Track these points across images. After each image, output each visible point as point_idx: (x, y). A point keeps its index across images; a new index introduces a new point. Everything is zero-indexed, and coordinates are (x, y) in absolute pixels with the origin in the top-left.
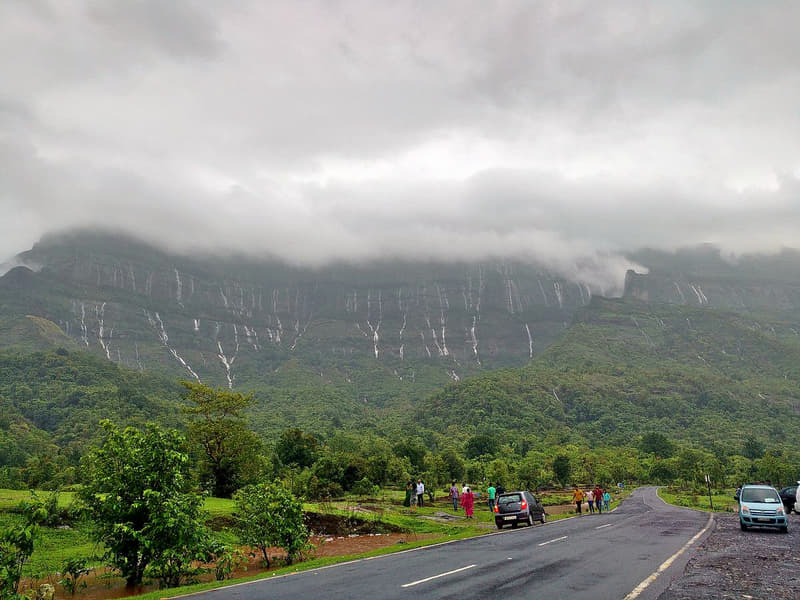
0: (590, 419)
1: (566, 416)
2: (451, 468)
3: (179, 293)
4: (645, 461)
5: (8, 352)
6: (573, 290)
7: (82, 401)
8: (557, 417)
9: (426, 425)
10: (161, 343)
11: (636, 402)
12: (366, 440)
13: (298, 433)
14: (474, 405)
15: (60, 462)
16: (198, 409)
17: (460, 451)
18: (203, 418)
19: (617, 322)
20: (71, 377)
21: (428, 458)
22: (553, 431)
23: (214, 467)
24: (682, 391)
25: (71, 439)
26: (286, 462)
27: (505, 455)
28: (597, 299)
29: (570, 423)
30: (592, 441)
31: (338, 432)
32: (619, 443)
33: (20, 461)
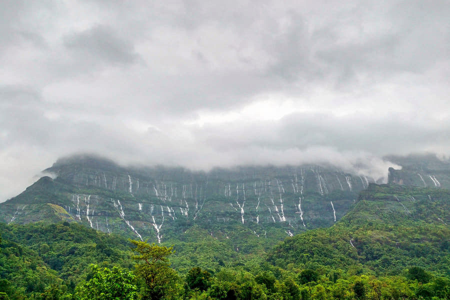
0: (375, 258)
1: (359, 257)
2: (291, 291)
3: (130, 189)
4: (412, 285)
5: (37, 224)
6: (357, 180)
7: (76, 252)
8: (354, 258)
9: (274, 264)
10: (121, 218)
11: (402, 248)
12: (239, 273)
13: (198, 270)
14: (303, 251)
15: (63, 289)
16: (141, 256)
17: (296, 280)
18: (144, 262)
19: (386, 199)
20: (70, 238)
21: (277, 284)
22: (352, 266)
23: (150, 292)
24: (431, 240)
25: (70, 275)
26: (192, 288)
27: (323, 282)
28: (372, 185)
29: (362, 261)
30: (377, 272)
31: (222, 269)
32: (394, 274)
33: (41, 289)
